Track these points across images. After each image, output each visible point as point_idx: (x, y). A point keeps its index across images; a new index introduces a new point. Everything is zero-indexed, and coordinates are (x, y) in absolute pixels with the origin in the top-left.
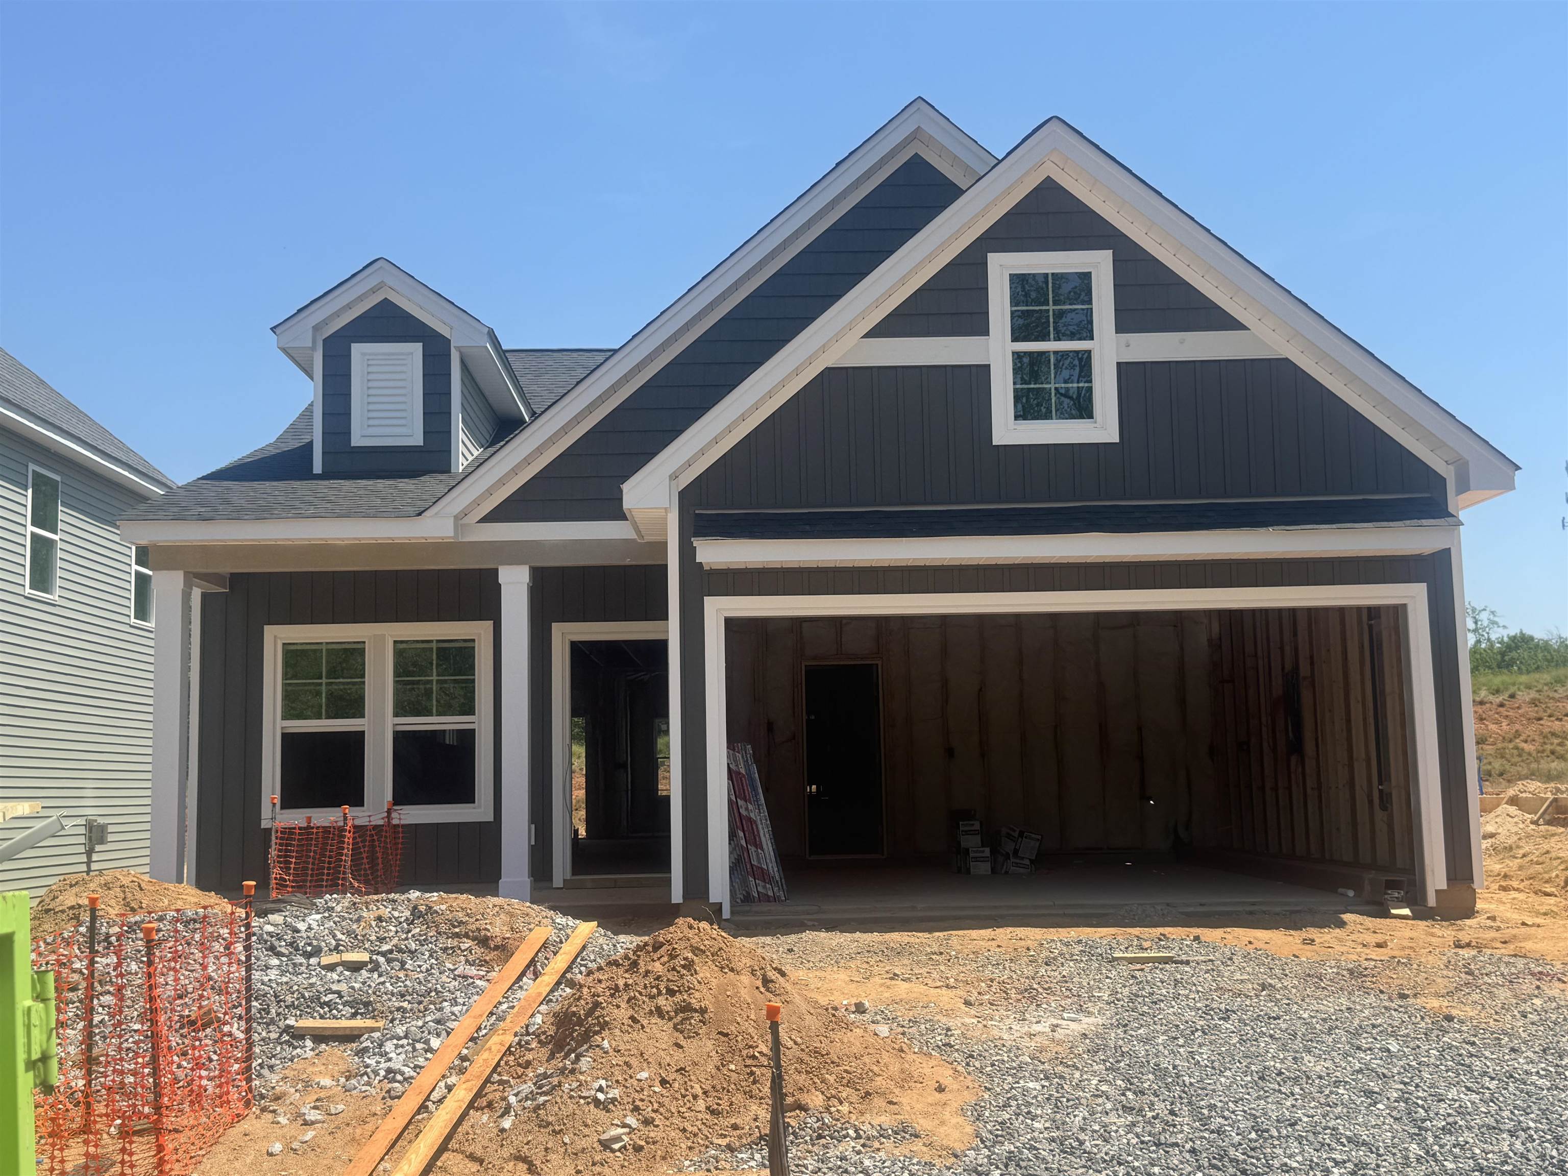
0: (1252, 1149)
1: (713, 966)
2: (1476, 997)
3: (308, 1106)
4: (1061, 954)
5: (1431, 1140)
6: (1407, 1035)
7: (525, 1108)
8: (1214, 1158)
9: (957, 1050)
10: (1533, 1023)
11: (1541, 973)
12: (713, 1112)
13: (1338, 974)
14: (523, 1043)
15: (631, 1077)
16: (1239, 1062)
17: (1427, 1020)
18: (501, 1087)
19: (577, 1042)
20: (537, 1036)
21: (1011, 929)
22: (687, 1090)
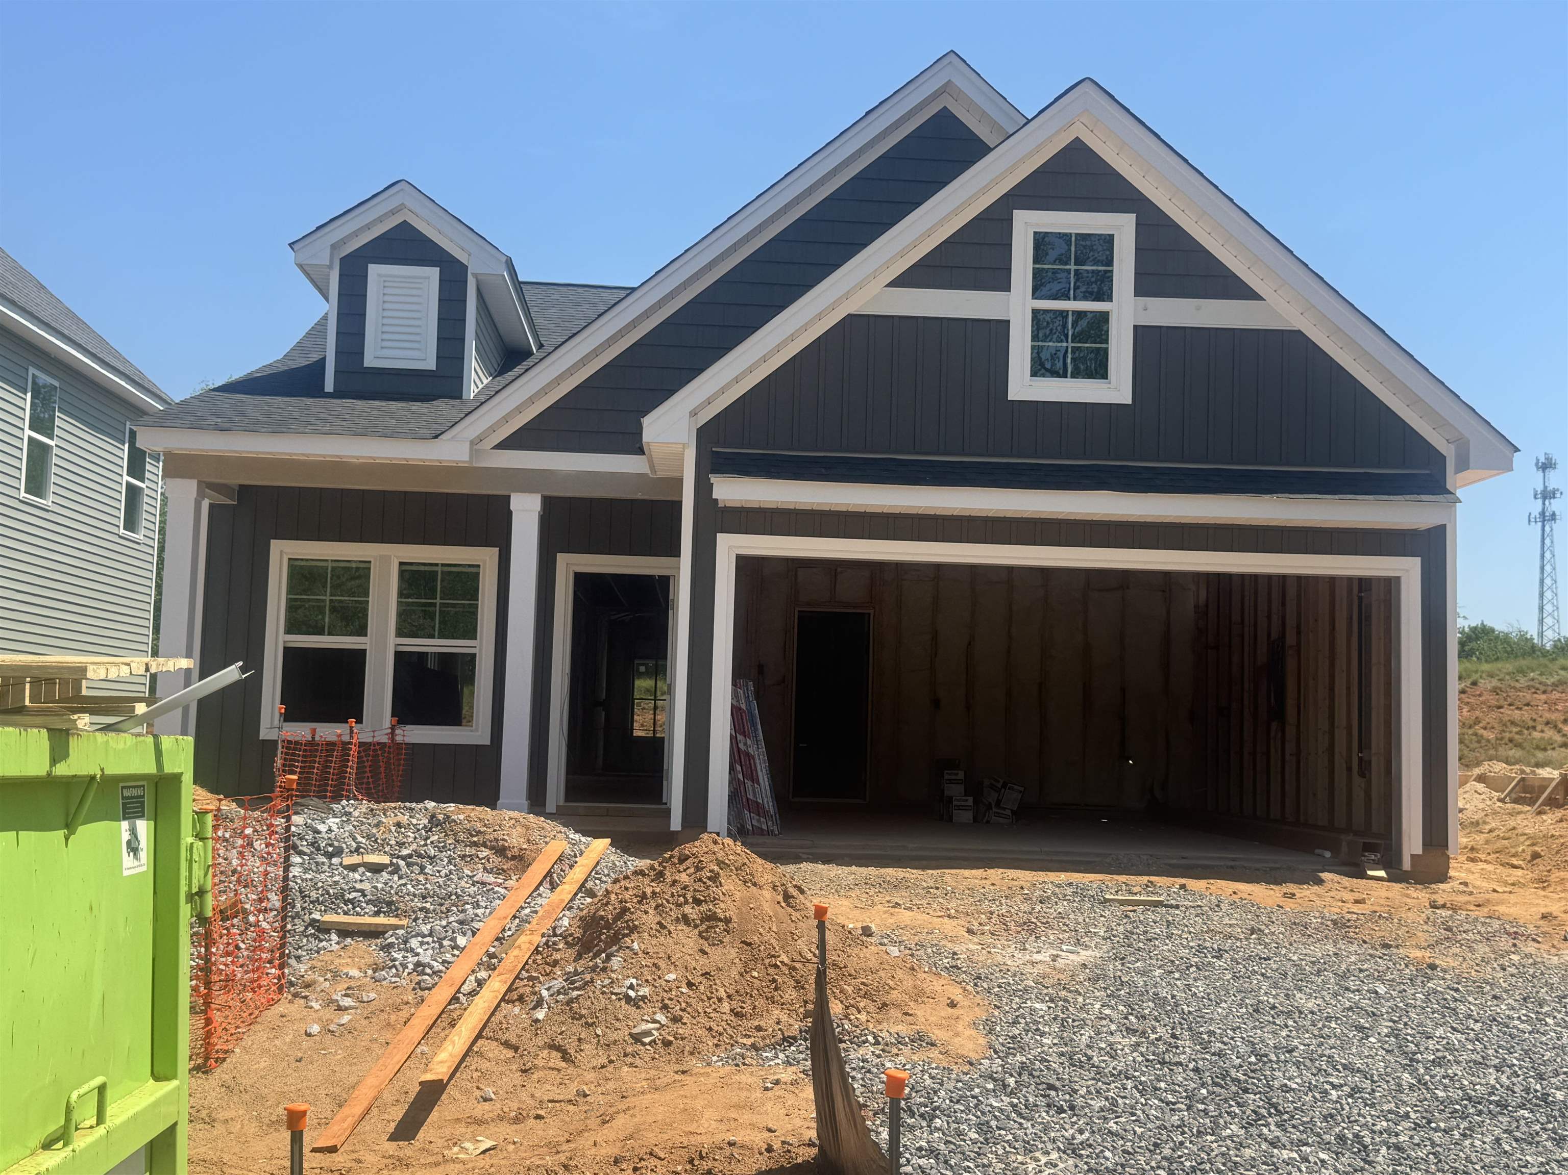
0: (1252, 1071)
1: (737, 880)
2: (1456, 950)
3: (339, 994)
4: (1054, 893)
5: (1422, 1071)
6: (1393, 980)
7: (557, 1002)
8: (1217, 1077)
9: (965, 972)
10: (1512, 975)
11: (1516, 933)
12: (737, 1015)
13: (1322, 923)
14: (551, 943)
15: (660, 978)
16: (1234, 995)
17: (1411, 967)
18: (531, 983)
19: (606, 943)
20: (564, 938)
21: (1002, 870)
22: (712, 993)
